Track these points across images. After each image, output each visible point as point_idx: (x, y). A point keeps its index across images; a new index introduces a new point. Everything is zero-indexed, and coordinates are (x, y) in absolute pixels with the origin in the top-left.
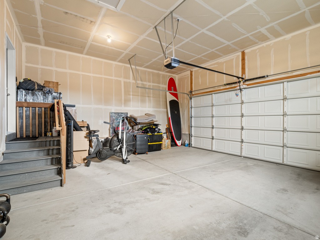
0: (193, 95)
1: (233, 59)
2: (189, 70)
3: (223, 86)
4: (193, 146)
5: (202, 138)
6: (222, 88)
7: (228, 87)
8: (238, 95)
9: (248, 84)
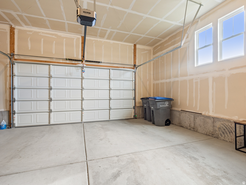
0: (16, 59)
1: (74, 39)
2: (9, 24)
3: (62, 60)
4: (16, 126)
5: (32, 114)
6: (61, 61)
7: (68, 62)
8: (84, 71)
9: (87, 64)
